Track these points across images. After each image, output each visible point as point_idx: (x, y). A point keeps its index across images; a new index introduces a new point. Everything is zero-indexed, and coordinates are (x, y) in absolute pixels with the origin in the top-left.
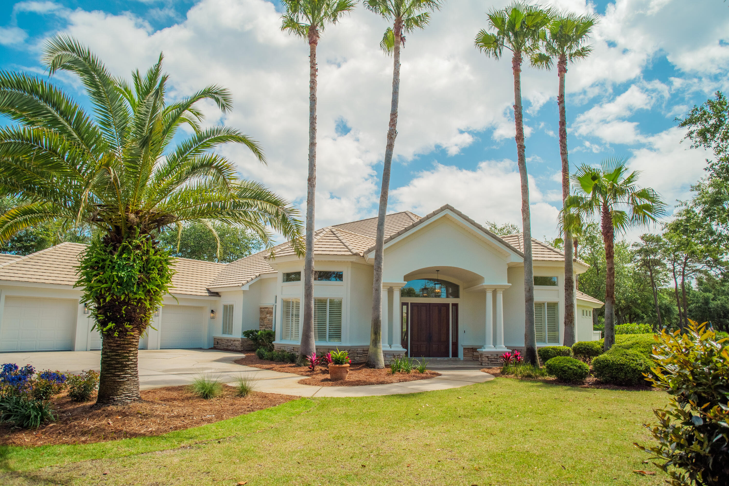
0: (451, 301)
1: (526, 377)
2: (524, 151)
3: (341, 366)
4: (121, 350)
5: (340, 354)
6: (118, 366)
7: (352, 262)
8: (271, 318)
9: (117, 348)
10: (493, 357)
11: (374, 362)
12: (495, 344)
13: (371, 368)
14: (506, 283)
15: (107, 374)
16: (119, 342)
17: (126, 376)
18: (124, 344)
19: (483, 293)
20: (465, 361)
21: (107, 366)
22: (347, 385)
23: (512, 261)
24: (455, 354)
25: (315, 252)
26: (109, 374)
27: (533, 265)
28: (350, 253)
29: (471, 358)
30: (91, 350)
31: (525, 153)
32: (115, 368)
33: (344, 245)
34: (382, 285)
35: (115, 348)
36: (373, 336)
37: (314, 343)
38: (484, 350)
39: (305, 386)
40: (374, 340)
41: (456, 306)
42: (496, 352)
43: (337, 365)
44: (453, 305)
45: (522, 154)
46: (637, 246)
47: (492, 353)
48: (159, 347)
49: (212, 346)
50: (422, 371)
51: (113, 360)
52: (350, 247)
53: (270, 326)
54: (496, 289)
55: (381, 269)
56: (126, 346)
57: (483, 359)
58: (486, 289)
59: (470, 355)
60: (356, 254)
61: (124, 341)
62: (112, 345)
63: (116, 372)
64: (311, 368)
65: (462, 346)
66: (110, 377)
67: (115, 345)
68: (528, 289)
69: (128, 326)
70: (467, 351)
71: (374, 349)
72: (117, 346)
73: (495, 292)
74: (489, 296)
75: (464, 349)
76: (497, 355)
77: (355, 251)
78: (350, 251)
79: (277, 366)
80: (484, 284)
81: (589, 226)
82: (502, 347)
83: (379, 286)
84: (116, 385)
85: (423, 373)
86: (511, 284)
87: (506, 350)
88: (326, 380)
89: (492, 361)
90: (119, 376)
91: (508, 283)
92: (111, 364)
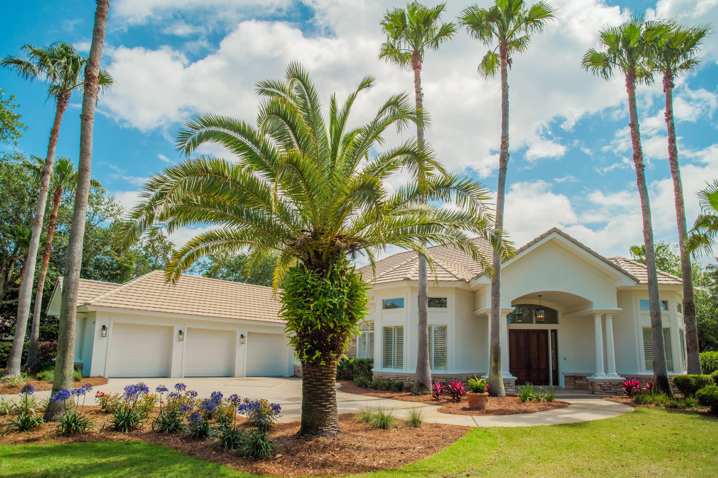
0: (549, 327)
1: (671, 407)
2: (643, 170)
3: (482, 394)
4: (326, 379)
5: (478, 382)
6: (323, 395)
7: (456, 288)
8: (354, 345)
9: (322, 378)
10: (606, 385)
11: (496, 390)
12: (606, 371)
13: (494, 396)
14: (616, 308)
15: (313, 404)
16: (323, 371)
17: (331, 406)
18: (328, 373)
19: (591, 317)
20: (566, 389)
21: (313, 396)
22: (494, 415)
23: (624, 285)
24: (556, 382)
25: (428, 279)
26: (315, 404)
27: (659, 289)
28: (454, 279)
29: (573, 387)
30: (185, 377)
31: (645, 172)
32: (321, 398)
33: (447, 271)
34: (500, 311)
35: (320, 377)
36: (493, 364)
37: (430, 372)
38: (596, 378)
39: (449, 415)
40: (494, 368)
41: (555, 332)
42: (609, 380)
43: (479, 394)
44: (552, 331)
45: (641, 173)
46: (712, 268)
47: (605, 381)
48: (245, 375)
49: (293, 374)
50: (550, 400)
51: (318, 390)
52: (454, 273)
53: (354, 354)
54: (605, 314)
55: (499, 294)
56: (329, 375)
57: (595, 387)
58: (595, 314)
59: (572, 383)
60: (462, 280)
61: (327, 370)
62: (318, 374)
63: (322, 402)
64: (435, 397)
65: (563, 373)
66: (316, 407)
67: (320, 374)
68: (655, 314)
69: (332, 355)
70: (568, 379)
71: (495, 377)
72: (322, 375)
73: (604, 318)
74: (598, 321)
75: (565, 376)
76: (611, 383)
77: (461, 277)
78: (455, 277)
79: (396, 395)
80: (593, 309)
81: (660, 247)
82: (614, 375)
83: (498, 312)
84: (323, 415)
85: (551, 401)
86: (621, 309)
87: (619, 378)
88: (464, 409)
89: (606, 390)
90: (325, 406)
91: (618, 307)
92: (318, 394)
